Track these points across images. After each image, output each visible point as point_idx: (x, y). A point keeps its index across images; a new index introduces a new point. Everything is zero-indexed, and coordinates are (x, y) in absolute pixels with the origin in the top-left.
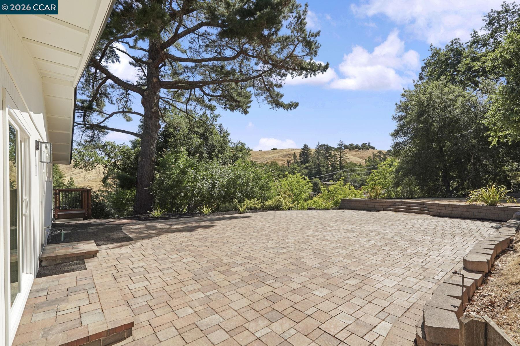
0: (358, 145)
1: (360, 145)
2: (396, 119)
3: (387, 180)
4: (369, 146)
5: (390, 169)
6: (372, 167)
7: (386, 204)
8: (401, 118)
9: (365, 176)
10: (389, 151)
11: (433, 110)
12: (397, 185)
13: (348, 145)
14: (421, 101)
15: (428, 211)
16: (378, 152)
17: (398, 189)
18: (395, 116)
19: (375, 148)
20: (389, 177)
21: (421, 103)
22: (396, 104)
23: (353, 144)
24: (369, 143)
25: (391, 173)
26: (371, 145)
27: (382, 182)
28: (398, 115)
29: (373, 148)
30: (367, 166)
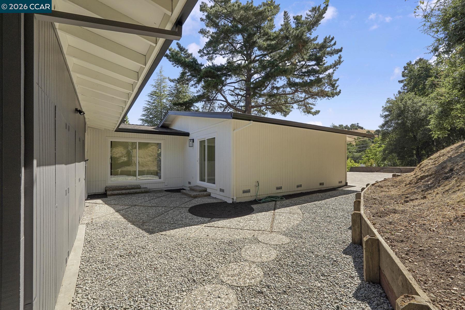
0: (347, 125)
1: (349, 126)
2: (383, 117)
3: (377, 156)
4: (358, 126)
5: (380, 149)
6: (362, 146)
7: (378, 169)
8: (386, 116)
9: (356, 154)
10: (378, 131)
11: (408, 112)
12: (384, 159)
13: (338, 126)
14: (399, 107)
15: (402, 171)
16: (367, 132)
17: (385, 162)
18: (382, 115)
19: (364, 128)
20: (379, 154)
21: (399, 108)
22: (383, 107)
23: (342, 125)
24: (357, 124)
25: (380, 152)
26: (359, 125)
27: (374, 157)
28: (384, 114)
29: (362, 128)
30: (356, 145)
